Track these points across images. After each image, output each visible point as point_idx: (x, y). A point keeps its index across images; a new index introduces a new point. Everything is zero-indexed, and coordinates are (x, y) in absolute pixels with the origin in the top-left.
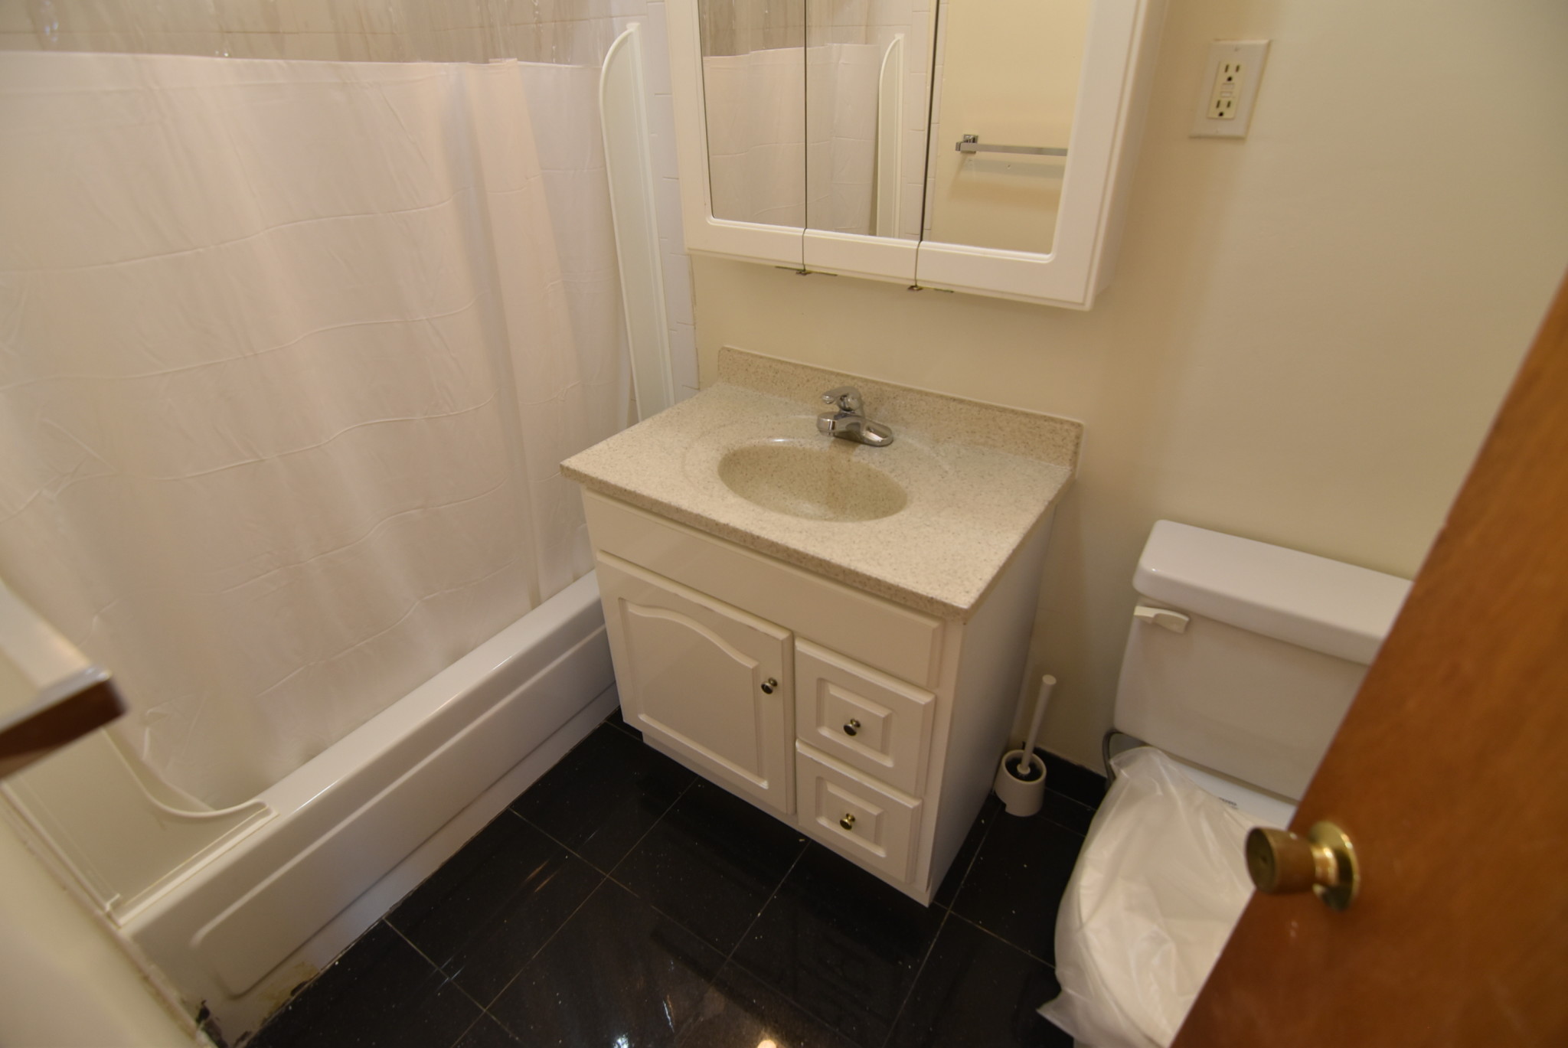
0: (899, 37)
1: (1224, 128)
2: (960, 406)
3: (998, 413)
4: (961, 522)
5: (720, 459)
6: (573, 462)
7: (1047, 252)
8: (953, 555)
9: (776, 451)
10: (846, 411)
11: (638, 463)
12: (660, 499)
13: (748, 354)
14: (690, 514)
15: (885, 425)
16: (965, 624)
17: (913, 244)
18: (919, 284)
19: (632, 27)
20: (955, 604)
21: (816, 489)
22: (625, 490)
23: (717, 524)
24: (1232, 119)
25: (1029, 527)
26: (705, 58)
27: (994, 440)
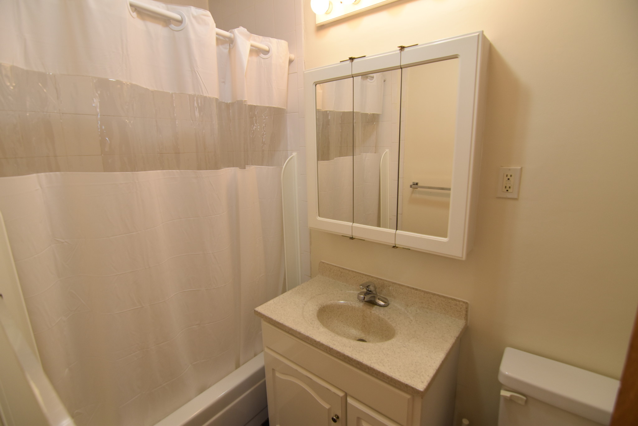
0: (387, 150)
1: (508, 195)
2: (416, 292)
3: (432, 296)
4: (418, 346)
5: (318, 309)
6: (260, 309)
7: (446, 237)
8: (416, 362)
9: (340, 307)
10: (369, 292)
11: (285, 310)
12: (293, 328)
13: (331, 265)
14: (305, 335)
15: (385, 297)
16: (422, 398)
17: (393, 231)
18: (397, 246)
19: (294, 154)
20: (417, 388)
21: (357, 323)
22: (279, 323)
23: (315, 341)
24: (512, 192)
25: (448, 350)
26: (318, 161)
27: (431, 307)
